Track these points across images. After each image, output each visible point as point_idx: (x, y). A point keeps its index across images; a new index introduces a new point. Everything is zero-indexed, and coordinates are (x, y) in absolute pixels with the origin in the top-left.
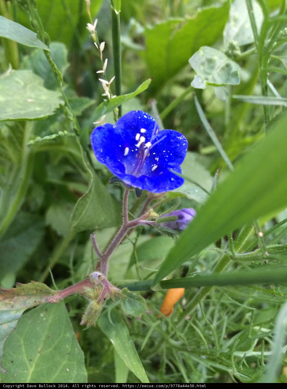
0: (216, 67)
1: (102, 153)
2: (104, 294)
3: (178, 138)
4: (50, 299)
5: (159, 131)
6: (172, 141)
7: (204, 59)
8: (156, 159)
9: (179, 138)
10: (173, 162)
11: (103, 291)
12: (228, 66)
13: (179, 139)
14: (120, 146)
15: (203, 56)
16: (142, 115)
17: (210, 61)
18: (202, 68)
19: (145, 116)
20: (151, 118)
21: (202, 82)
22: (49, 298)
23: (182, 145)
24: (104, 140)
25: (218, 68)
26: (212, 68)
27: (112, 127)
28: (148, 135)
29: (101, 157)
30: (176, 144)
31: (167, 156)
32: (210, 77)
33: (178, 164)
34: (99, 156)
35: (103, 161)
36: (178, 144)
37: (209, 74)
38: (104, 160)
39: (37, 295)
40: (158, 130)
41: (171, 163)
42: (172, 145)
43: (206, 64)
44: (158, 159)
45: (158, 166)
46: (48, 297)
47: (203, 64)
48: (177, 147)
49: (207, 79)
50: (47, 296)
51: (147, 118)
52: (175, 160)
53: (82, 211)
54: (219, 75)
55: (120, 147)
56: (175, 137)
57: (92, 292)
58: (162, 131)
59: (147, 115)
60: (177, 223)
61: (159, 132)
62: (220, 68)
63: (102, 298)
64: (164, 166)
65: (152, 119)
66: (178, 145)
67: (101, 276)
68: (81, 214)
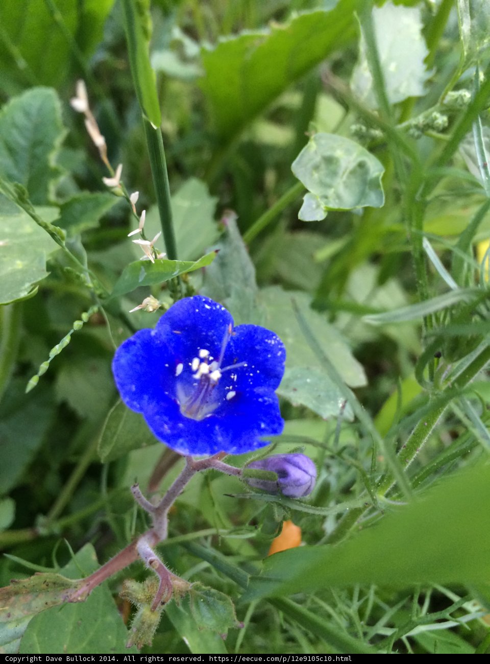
0: (341, 173)
1: (134, 393)
2: (160, 594)
3: (267, 343)
4: (71, 595)
5: (235, 326)
6: (258, 347)
7: (318, 159)
8: (232, 377)
9: (269, 341)
10: (261, 386)
11: (160, 590)
12: (361, 165)
13: (271, 343)
14: (167, 365)
15: (316, 152)
16: (201, 305)
17: (329, 161)
18: (316, 175)
19: (207, 307)
20: (218, 307)
21: (318, 206)
22: (69, 594)
23: (275, 356)
24: (138, 367)
25: (344, 173)
26: (334, 174)
27: (150, 336)
28: (214, 337)
29: (133, 400)
30: (265, 354)
31: (251, 375)
32: (331, 192)
33: (271, 389)
34: (130, 398)
35: (138, 406)
36: (268, 354)
37: (329, 186)
38: (139, 404)
39: (48, 591)
40: (233, 326)
41: (260, 387)
42: (259, 355)
43: (323, 166)
44: (236, 377)
45: (236, 393)
46: (67, 592)
47: (316, 168)
48: (267, 360)
49: (326, 197)
50: (65, 591)
51: (211, 309)
52: (265, 382)
53: (117, 427)
54: (346, 186)
55: (167, 367)
56: (262, 340)
57: (141, 593)
58: (239, 327)
59: (210, 301)
60: (277, 484)
61: (235, 328)
62: (348, 171)
63: (159, 602)
64: (248, 395)
65: (221, 307)
66: (269, 356)
67: (153, 563)
68: (115, 433)
